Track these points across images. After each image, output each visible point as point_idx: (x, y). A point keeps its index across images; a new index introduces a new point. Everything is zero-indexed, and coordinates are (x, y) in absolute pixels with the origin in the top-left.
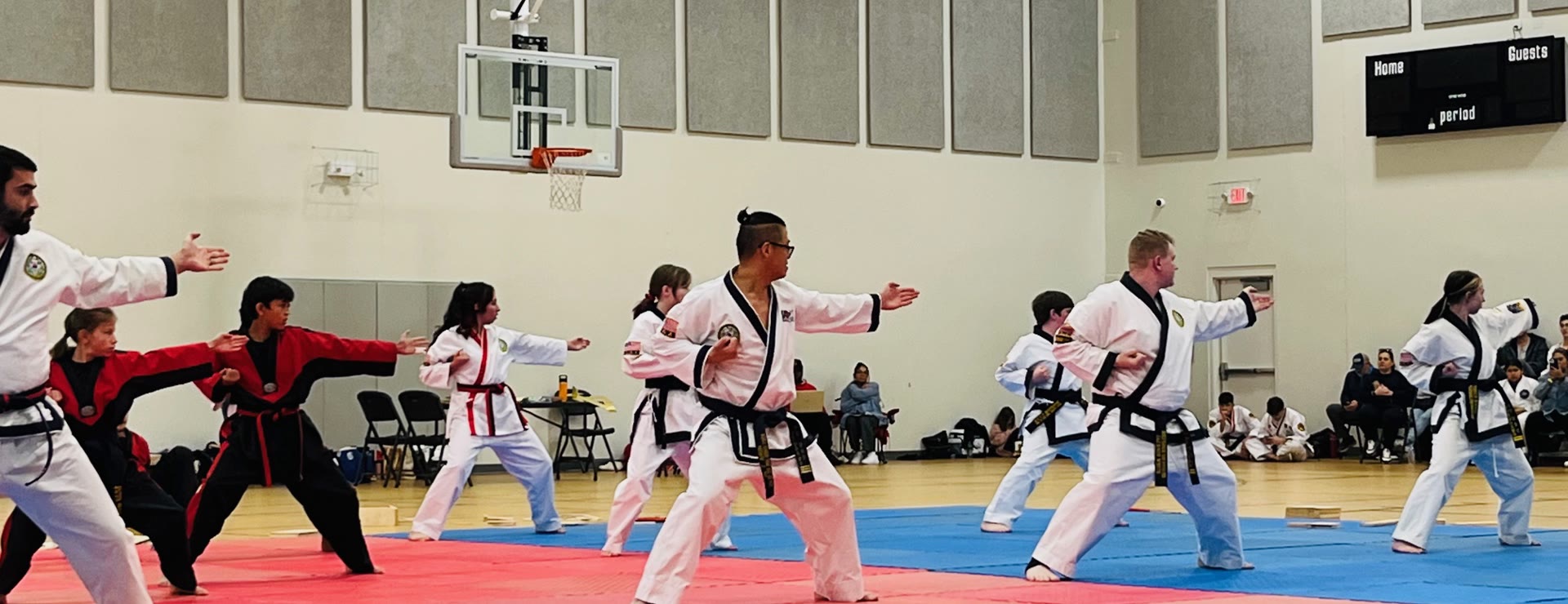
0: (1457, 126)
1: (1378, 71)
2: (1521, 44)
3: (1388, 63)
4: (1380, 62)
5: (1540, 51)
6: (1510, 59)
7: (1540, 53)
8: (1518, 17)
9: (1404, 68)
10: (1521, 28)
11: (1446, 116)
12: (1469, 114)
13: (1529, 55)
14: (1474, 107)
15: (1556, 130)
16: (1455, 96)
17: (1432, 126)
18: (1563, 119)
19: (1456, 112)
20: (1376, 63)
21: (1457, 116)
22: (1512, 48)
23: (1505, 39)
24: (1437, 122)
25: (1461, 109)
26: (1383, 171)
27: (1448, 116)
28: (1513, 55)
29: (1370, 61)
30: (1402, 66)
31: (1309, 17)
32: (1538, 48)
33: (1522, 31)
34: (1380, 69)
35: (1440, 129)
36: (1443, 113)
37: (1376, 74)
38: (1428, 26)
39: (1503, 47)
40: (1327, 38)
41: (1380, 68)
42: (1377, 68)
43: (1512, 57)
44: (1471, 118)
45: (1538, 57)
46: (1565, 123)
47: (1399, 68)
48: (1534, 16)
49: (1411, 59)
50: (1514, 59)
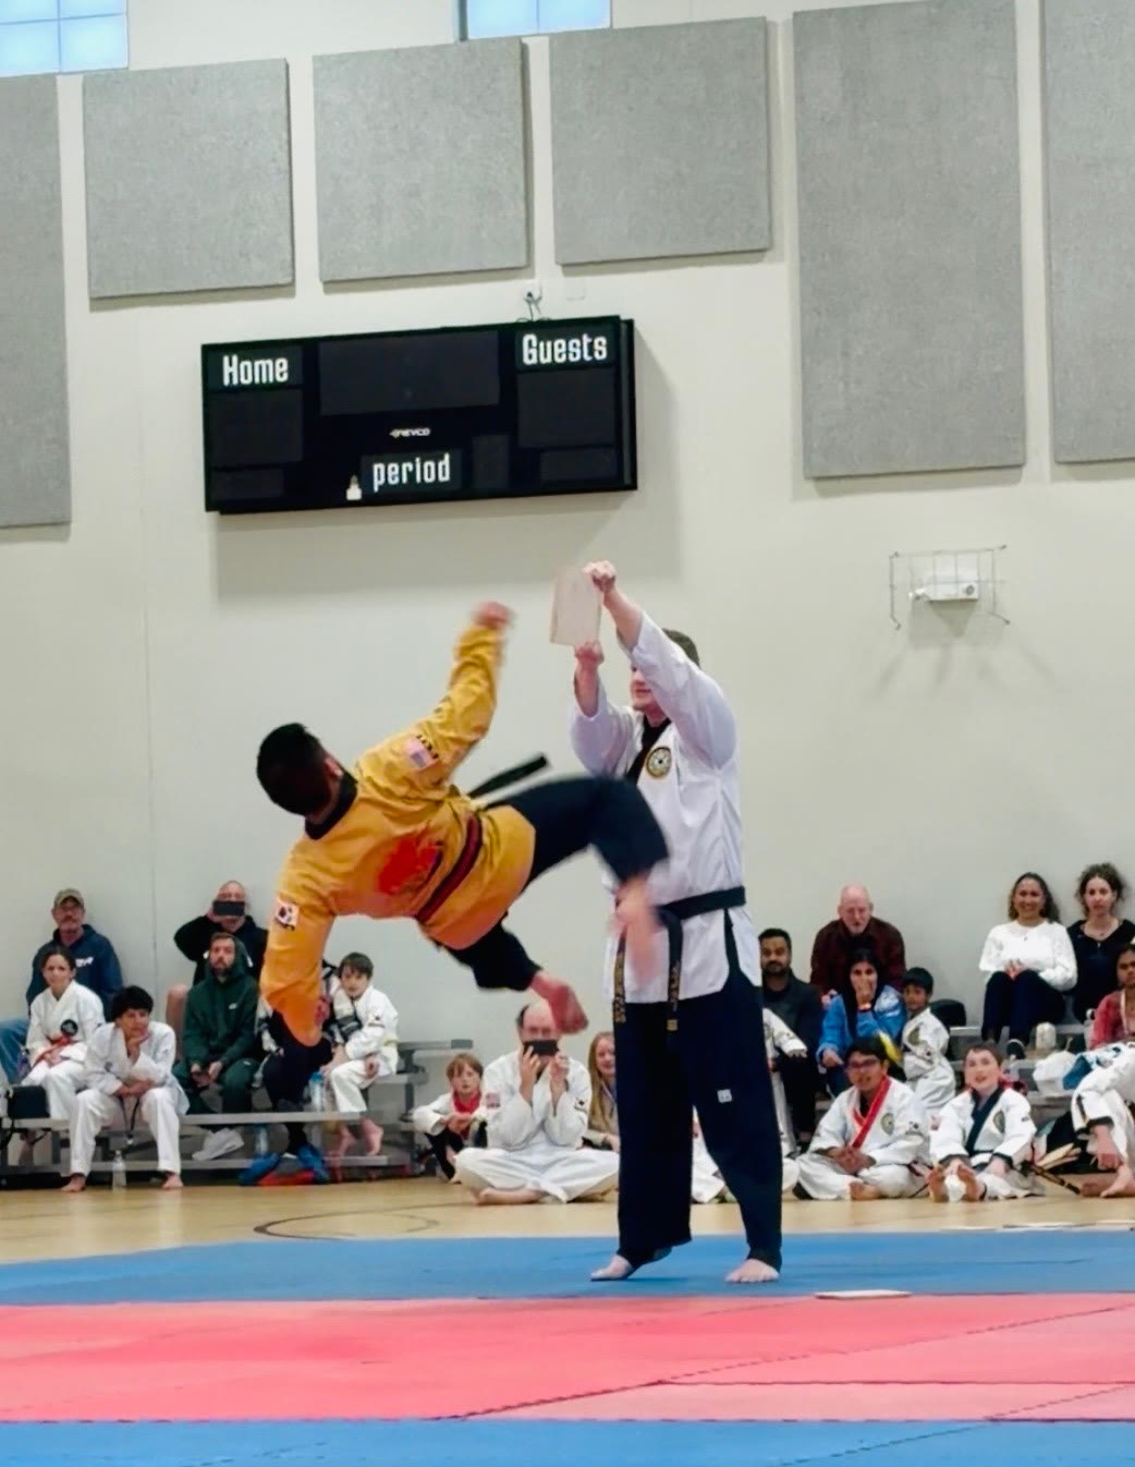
0: (413, 495)
1: (231, 375)
2: (548, 329)
3: (252, 360)
4: (235, 359)
5: (591, 345)
6: (527, 361)
7: (591, 352)
8: (532, 276)
9: (290, 371)
10: (540, 298)
11: (386, 473)
12: (439, 470)
13: (567, 352)
14: (447, 457)
15: (616, 507)
16: (406, 433)
17: (354, 493)
18: (633, 486)
19: (408, 466)
20: (226, 359)
21: (411, 475)
22: (529, 338)
23: (512, 320)
24: (366, 483)
25: (418, 460)
26: (233, 585)
27: (390, 474)
28: (533, 352)
29: (212, 355)
30: (285, 367)
31: (56, 257)
32: (586, 339)
33: (541, 304)
34: (235, 372)
35: (371, 500)
36: (377, 467)
37: (226, 382)
38: (332, 285)
39: (507, 336)
40: (100, 302)
41: (234, 369)
42: (227, 369)
43: (530, 357)
44: (441, 479)
45: (587, 358)
46: (635, 493)
47: (277, 370)
48: (566, 274)
49: (307, 353)
50: (534, 361)
